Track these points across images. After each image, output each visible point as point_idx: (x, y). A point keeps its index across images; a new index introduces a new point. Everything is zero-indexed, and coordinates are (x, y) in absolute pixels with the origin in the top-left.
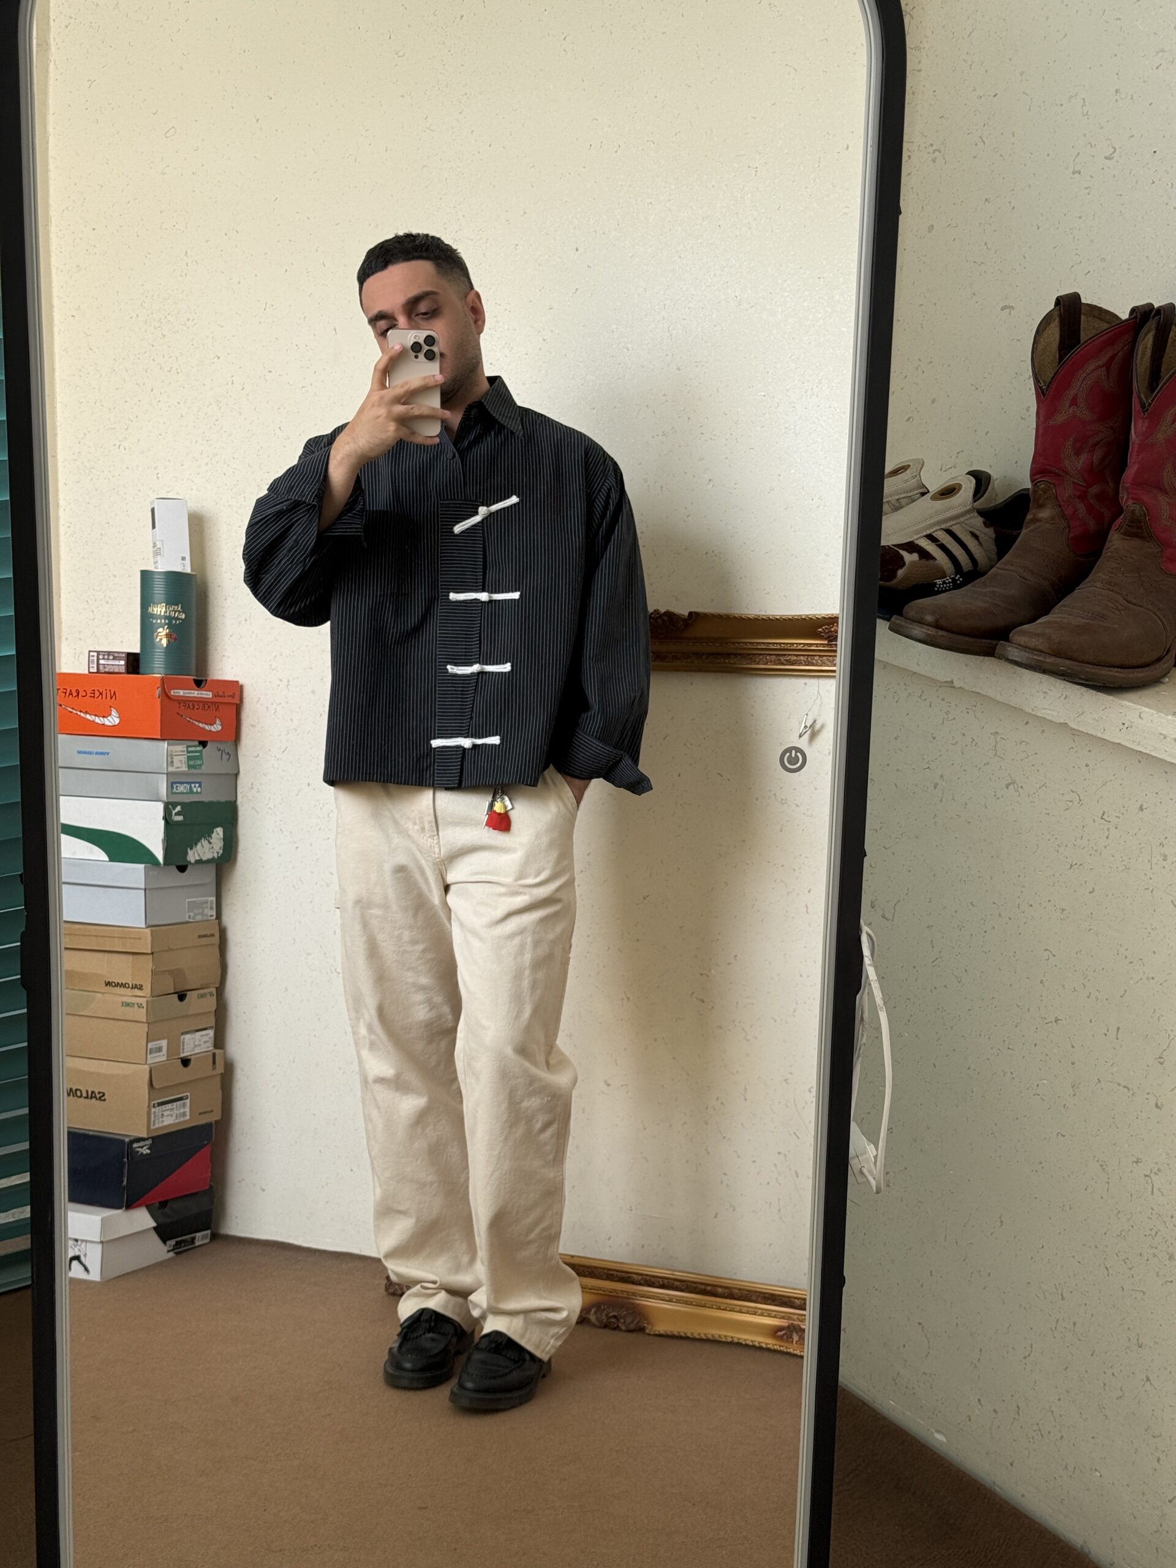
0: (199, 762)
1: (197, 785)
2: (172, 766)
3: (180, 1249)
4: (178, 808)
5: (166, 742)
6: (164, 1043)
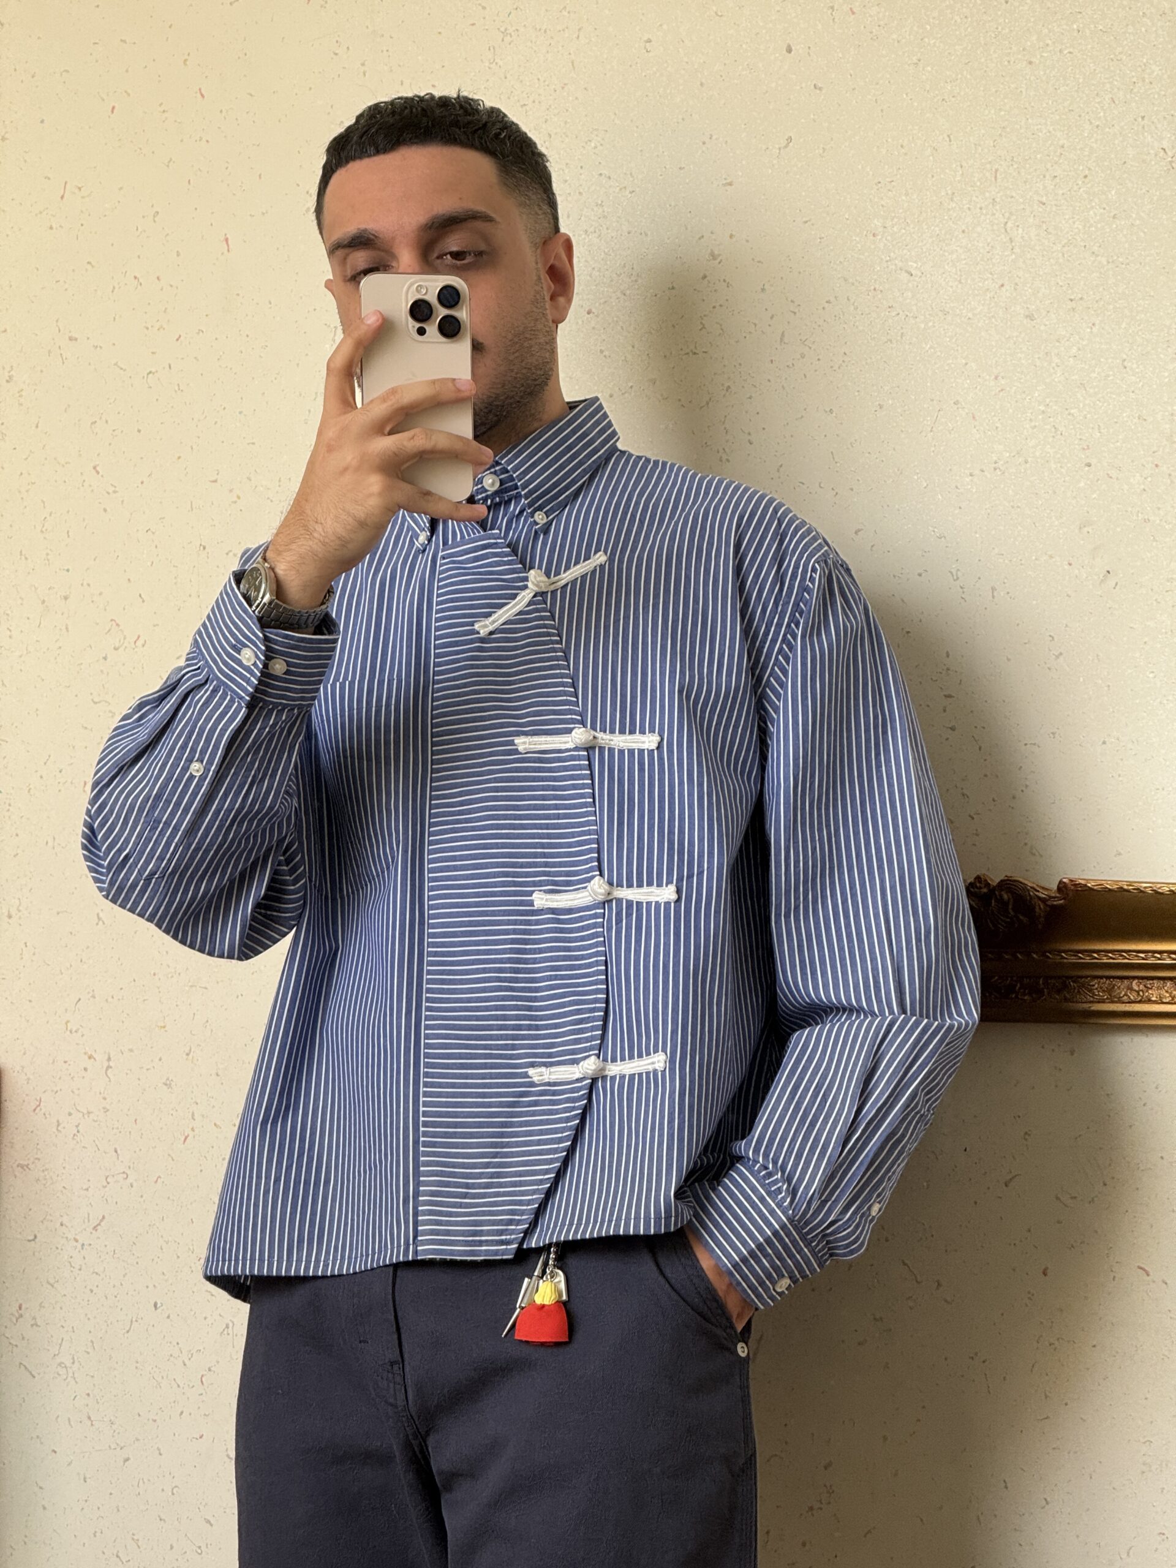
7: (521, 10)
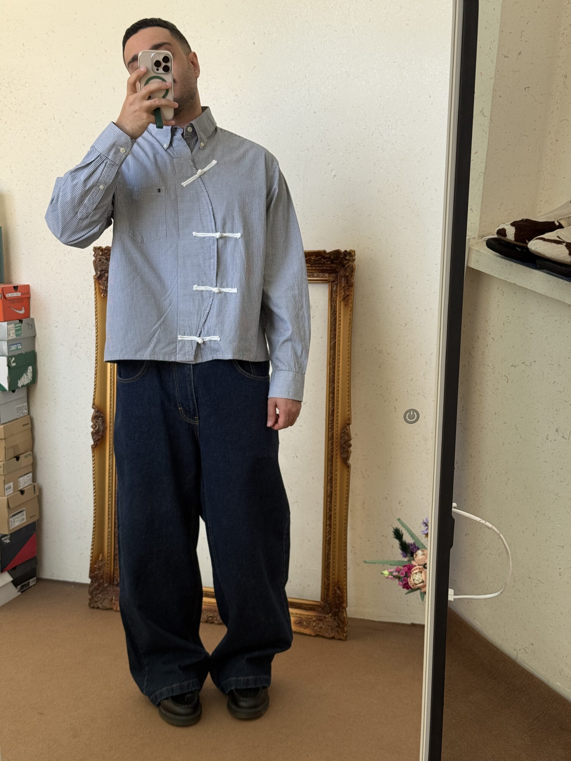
0: (20, 332)
1: (20, 345)
2: (10, 336)
3: (23, 590)
4: (13, 359)
5: (6, 323)
6: (11, 484)
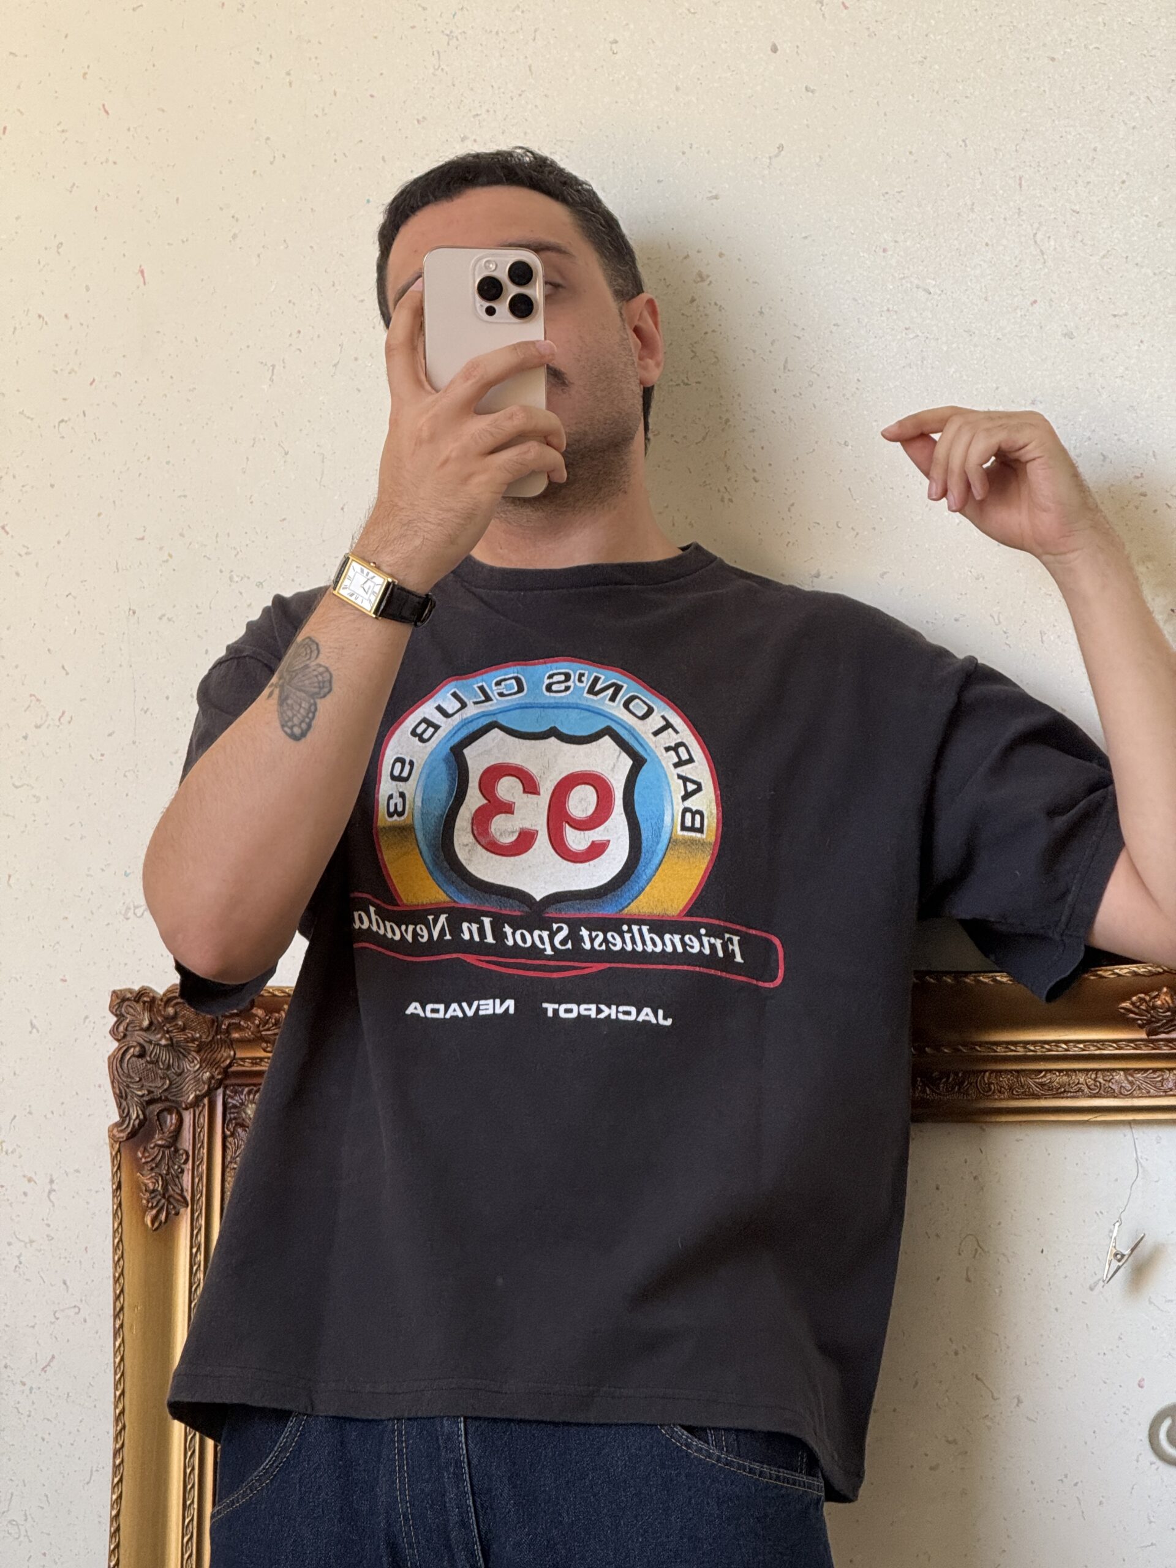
7: (467, 10)
